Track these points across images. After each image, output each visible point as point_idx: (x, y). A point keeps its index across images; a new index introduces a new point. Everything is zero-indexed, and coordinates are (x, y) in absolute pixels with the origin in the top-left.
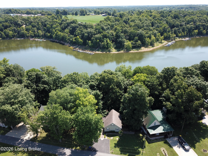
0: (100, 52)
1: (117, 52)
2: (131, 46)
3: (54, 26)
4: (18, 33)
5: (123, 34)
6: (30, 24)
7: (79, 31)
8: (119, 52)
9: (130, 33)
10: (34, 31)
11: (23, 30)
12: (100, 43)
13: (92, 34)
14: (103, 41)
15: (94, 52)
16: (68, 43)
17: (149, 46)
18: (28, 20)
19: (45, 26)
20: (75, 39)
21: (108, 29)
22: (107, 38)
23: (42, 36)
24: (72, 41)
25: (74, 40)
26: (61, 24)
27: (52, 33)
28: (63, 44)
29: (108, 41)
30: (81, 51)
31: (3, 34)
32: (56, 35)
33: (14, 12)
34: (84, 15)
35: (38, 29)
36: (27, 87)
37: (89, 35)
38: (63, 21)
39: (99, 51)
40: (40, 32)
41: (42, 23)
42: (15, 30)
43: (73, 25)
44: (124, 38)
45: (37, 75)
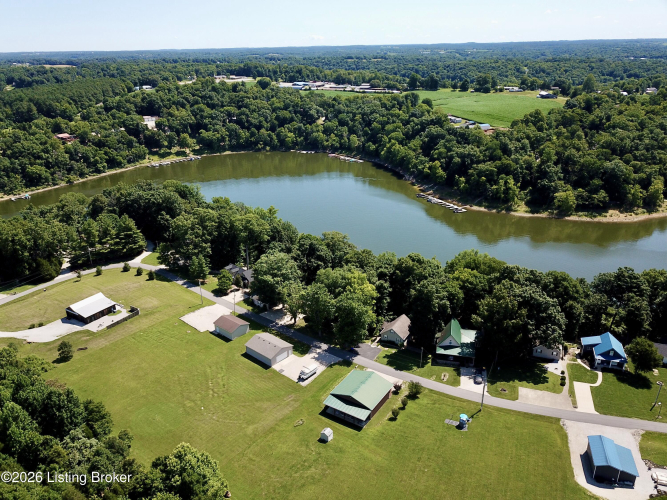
0: (482, 209)
1: (531, 215)
2: (573, 201)
3: (389, 127)
4: (306, 139)
5: (558, 168)
6: (336, 116)
7: (443, 150)
8: (536, 215)
9: (583, 165)
10: (341, 137)
11: (318, 131)
12: (488, 186)
13: (472, 160)
14: (496, 182)
15: (468, 206)
16: (410, 175)
17: (639, 207)
18: (333, 106)
19: (368, 124)
20: (430, 168)
21: (523, 148)
22: (507, 175)
23: (358, 147)
24: (421, 172)
25: (426, 170)
26: (406, 123)
27: (380, 145)
28: (400, 177)
29: (511, 182)
30: (435, 200)
31: (275, 137)
32: (389, 151)
33: (308, 76)
34: (487, 91)
35: (352, 131)
36: (295, 259)
37: (463, 162)
38: (414, 115)
39: (480, 206)
40: (354, 138)
41: (363, 115)
42: (300, 128)
43: (434, 130)
44: (560, 179)
45: (311, 245)
